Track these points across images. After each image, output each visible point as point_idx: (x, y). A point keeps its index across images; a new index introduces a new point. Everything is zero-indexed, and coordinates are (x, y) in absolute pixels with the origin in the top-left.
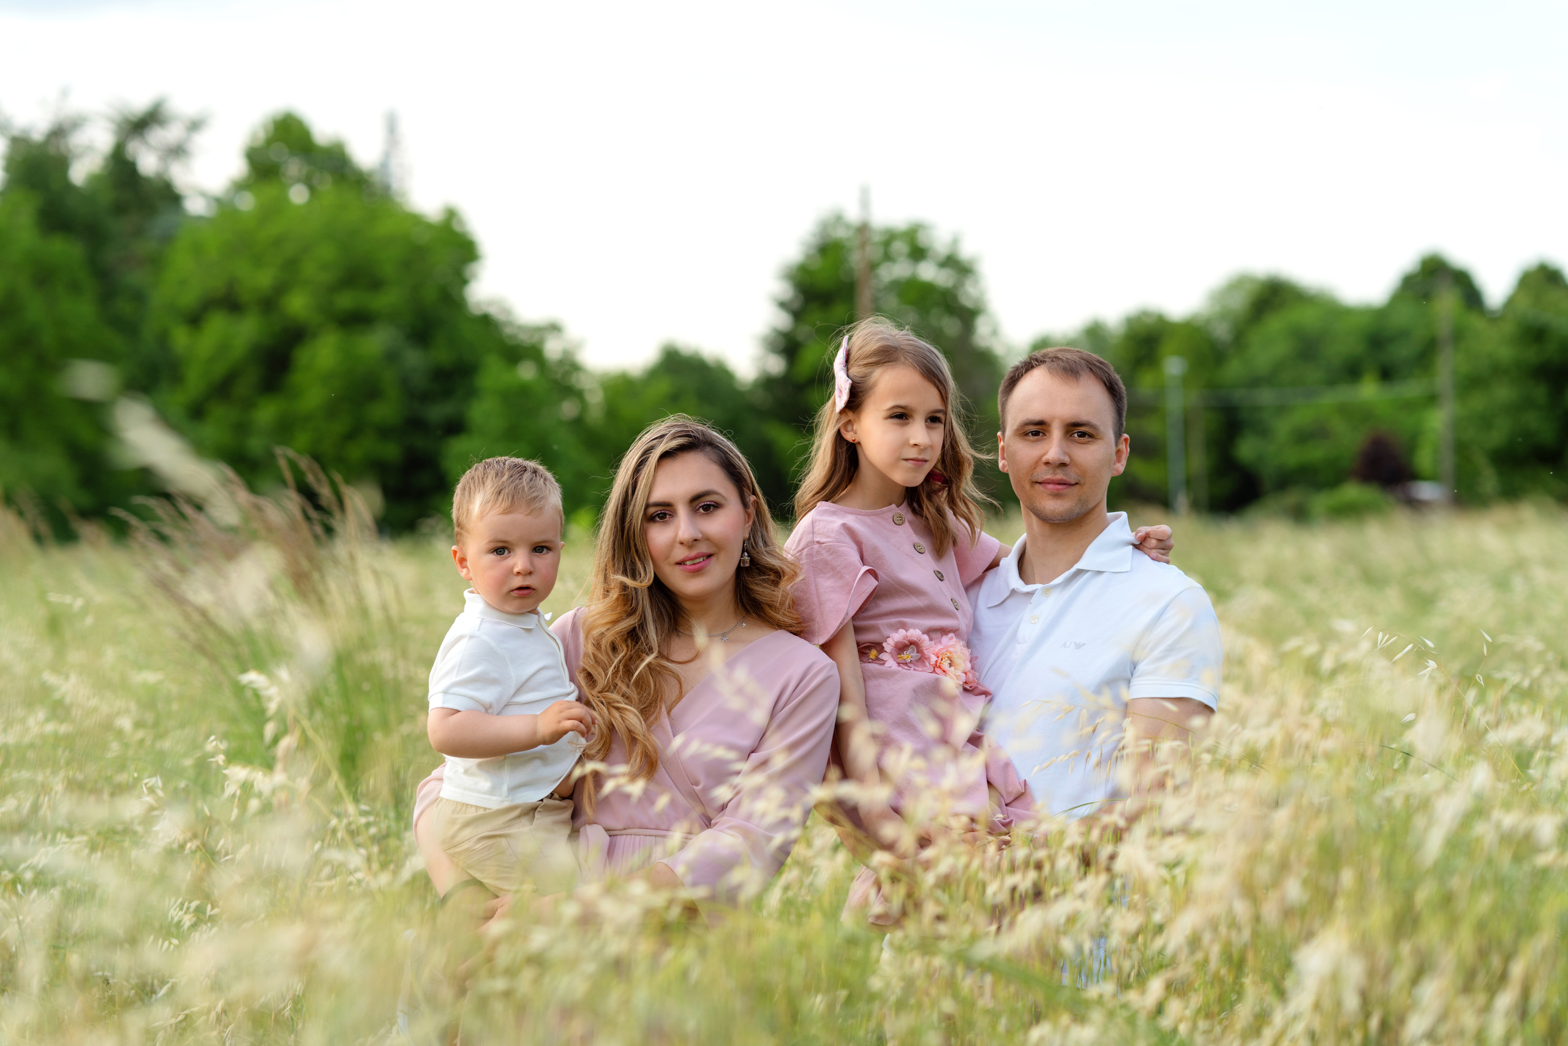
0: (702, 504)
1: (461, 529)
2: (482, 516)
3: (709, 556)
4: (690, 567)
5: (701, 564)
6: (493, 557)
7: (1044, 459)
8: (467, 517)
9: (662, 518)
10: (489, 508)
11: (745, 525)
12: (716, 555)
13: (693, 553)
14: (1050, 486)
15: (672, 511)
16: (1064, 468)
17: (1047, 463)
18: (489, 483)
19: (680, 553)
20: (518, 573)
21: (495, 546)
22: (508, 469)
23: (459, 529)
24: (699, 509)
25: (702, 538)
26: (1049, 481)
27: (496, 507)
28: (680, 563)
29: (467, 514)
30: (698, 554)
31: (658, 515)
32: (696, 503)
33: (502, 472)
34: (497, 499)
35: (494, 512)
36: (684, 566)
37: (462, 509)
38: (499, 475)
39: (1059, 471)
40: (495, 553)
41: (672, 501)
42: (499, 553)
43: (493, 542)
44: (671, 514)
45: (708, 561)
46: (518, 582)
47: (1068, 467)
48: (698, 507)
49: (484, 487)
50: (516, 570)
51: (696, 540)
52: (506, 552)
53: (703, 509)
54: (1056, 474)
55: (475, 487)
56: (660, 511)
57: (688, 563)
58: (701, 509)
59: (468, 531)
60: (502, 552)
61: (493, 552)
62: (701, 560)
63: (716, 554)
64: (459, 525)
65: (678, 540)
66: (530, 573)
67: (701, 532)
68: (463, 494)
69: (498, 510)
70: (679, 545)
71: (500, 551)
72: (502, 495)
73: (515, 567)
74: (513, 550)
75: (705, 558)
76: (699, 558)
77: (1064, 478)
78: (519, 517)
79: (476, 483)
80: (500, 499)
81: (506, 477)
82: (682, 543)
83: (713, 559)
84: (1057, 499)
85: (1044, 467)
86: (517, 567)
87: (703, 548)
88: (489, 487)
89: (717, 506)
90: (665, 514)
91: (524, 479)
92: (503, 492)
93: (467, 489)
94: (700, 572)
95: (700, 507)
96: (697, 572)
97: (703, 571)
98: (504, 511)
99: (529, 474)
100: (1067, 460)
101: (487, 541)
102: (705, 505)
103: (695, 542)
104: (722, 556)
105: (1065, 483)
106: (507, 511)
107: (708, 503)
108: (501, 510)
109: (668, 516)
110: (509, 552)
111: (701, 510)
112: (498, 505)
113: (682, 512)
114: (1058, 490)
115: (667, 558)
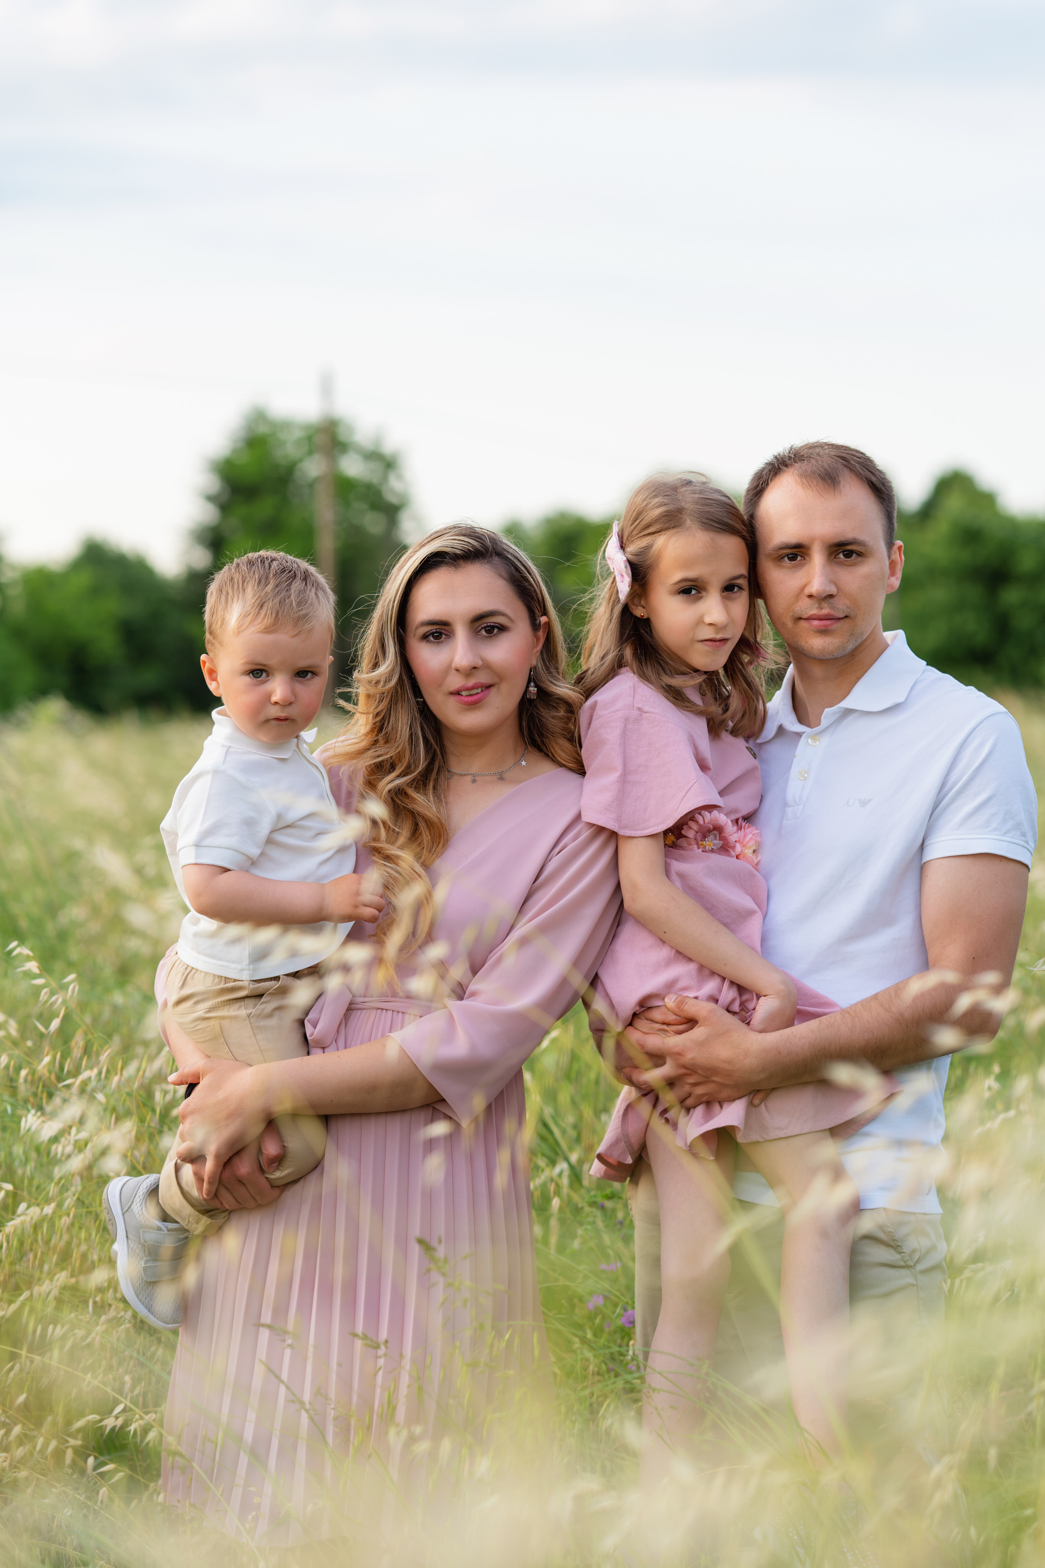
0: (485, 625)
1: (214, 638)
2: (239, 631)
3: (489, 687)
4: (466, 699)
5: (478, 696)
6: (247, 679)
7: (807, 591)
8: (221, 627)
9: (436, 638)
10: (247, 623)
11: (533, 650)
12: (496, 686)
13: (471, 682)
14: (816, 623)
15: (449, 630)
16: (831, 601)
17: (810, 596)
18: (250, 591)
19: (455, 682)
20: (276, 703)
21: (252, 668)
22: (274, 575)
23: (211, 638)
24: (480, 630)
25: (483, 665)
26: (814, 617)
27: (256, 623)
28: (457, 693)
29: (222, 624)
30: (476, 683)
31: (433, 634)
32: (477, 624)
33: (267, 578)
34: (259, 613)
35: (253, 629)
36: (459, 697)
37: (217, 615)
38: (263, 581)
39: (825, 605)
40: (251, 675)
41: (450, 620)
42: (256, 675)
43: (250, 664)
44: (448, 634)
45: (486, 692)
46: (274, 712)
47: (835, 599)
48: (480, 628)
49: (244, 595)
50: (274, 699)
51: (475, 668)
52: (264, 675)
53: (486, 631)
54: (822, 609)
55: (233, 591)
56: (436, 629)
57: (464, 693)
58: (483, 630)
59: (221, 644)
60: (260, 674)
61: (249, 674)
62: (479, 690)
63: (497, 684)
64: (211, 633)
65: (453, 666)
66: (291, 704)
67: (482, 659)
68: (219, 597)
69: (259, 626)
70: (455, 672)
71: (257, 673)
72: (265, 608)
73: (272, 696)
74: (273, 674)
75: (484, 689)
76: (477, 688)
77: (832, 612)
78: (283, 638)
79: (235, 587)
80: (263, 612)
81: (270, 587)
82: (457, 670)
83: (493, 691)
84: (825, 636)
85: (808, 601)
86: (276, 696)
87: (482, 678)
88: (250, 596)
89: (502, 629)
90: (441, 634)
91: (293, 591)
92: (266, 605)
93: (224, 593)
94: (477, 705)
95: (482, 628)
96: (473, 705)
97: (480, 704)
98: (265, 628)
99: (298, 583)
100: (833, 590)
101: (243, 661)
102: (488, 626)
103: (474, 670)
104: (504, 687)
105: (833, 617)
106: (268, 630)
107: (492, 624)
108: (263, 627)
109: (444, 636)
110: (268, 676)
111: (483, 632)
112: (259, 620)
113: (461, 634)
114: (825, 626)
115: (440, 685)
